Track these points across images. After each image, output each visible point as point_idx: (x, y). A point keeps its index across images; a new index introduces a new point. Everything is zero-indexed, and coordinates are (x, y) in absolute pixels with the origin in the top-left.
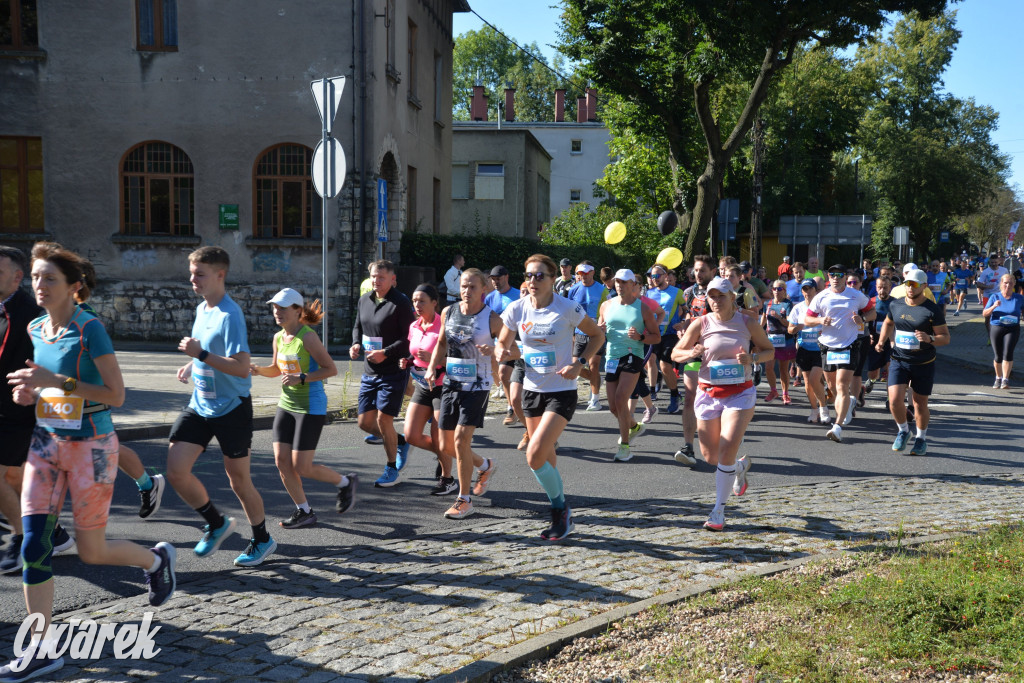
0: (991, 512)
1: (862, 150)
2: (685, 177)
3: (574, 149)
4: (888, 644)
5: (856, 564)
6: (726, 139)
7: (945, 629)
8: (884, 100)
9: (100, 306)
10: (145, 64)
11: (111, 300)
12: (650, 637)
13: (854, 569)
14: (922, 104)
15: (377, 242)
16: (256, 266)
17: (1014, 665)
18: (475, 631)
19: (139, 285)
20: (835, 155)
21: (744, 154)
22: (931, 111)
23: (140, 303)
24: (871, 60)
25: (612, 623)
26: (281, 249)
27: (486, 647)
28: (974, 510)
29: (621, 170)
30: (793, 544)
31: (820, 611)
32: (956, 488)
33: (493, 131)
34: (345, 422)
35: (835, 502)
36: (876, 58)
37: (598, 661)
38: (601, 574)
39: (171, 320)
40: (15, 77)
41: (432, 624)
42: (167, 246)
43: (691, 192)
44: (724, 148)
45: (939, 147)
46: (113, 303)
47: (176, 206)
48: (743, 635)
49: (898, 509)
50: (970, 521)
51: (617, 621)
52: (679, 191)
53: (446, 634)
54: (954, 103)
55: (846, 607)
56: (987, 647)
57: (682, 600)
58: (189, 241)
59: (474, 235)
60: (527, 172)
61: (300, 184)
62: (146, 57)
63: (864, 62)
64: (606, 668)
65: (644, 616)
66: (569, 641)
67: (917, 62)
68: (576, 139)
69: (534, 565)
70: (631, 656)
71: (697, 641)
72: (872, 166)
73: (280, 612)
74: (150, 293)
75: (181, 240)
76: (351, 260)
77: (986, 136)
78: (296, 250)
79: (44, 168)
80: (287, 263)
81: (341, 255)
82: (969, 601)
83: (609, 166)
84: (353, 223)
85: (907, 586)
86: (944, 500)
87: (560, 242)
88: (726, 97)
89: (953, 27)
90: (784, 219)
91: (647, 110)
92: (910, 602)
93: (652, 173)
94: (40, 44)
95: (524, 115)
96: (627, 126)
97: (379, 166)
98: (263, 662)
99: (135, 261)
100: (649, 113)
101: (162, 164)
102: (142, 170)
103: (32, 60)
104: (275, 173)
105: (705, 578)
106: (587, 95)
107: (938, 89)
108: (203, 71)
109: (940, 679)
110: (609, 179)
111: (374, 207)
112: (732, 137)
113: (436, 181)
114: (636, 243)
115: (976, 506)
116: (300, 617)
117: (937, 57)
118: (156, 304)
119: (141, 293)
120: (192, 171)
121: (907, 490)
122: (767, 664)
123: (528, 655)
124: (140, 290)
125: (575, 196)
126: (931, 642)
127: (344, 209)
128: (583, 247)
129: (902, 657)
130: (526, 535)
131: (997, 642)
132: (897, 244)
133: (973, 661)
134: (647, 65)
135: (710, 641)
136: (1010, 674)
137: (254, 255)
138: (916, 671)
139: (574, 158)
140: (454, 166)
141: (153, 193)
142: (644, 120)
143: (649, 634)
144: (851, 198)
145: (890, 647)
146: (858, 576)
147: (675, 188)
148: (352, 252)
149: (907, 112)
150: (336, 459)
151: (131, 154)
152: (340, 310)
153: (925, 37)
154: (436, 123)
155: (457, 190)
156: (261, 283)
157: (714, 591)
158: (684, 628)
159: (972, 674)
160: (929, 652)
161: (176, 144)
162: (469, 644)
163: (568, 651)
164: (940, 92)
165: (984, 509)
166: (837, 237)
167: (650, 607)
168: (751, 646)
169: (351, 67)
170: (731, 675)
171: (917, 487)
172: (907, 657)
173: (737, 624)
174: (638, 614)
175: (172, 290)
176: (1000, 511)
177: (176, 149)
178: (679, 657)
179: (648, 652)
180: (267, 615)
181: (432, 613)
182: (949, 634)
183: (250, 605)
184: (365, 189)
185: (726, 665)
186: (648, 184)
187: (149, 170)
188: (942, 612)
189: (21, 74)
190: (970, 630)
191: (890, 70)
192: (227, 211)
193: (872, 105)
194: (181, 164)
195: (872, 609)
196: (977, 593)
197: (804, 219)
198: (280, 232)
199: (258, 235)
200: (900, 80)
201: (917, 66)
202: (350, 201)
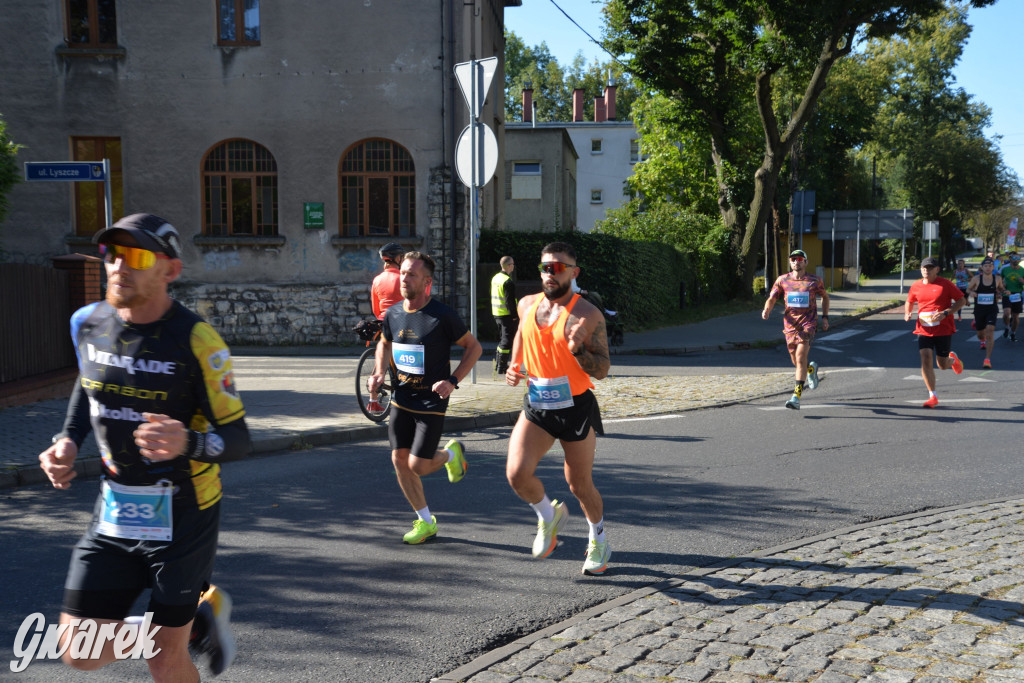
1: (877, 146)
2: (730, 172)
3: (594, 149)
6: (783, 131)
8: (894, 95)
10: (227, 59)
11: (193, 304)
14: (935, 99)
16: (343, 266)
19: (222, 288)
20: (847, 151)
23: (223, 306)
26: (368, 248)
29: (651, 169)
36: (886, 53)
39: (255, 324)
40: (94, 76)
42: (250, 246)
43: (737, 187)
44: (783, 138)
46: (195, 307)
47: (259, 206)
52: (723, 186)
54: (964, 97)
58: (274, 241)
60: (563, 170)
61: (384, 182)
62: (227, 52)
63: (883, 57)
67: (928, 56)
68: (596, 139)
74: (234, 296)
75: (265, 241)
76: (442, 258)
77: (980, 133)
79: (124, 169)
80: (374, 262)
83: (638, 164)
84: (444, 219)
89: (964, 21)
90: (824, 214)
91: (691, 105)
94: (119, 42)
99: (217, 263)
101: (244, 163)
102: (224, 169)
103: (111, 58)
104: (361, 170)
106: (606, 95)
107: (950, 83)
108: (286, 65)
110: (640, 177)
111: (463, 203)
112: (790, 129)
117: (950, 51)
118: (240, 309)
119: (224, 296)
120: (275, 169)
124: (223, 293)
127: (435, 205)
132: (926, 238)
137: (341, 254)
139: (596, 158)
148: (443, 249)
149: (919, 108)
151: (212, 153)
153: (937, 32)
156: (348, 284)
161: (259, 142)
164: (951, 87)
166: (878, 231)
169: (440, 58)
175: (257, 292)
177: (259, 147)
184: (456, 185)
187: (231, 169)
189: (100, 72)
191: (900, 66)
192: (312, 210)
193: (884, 101)
194: (264, 163)
197: (843, 214)
198: (367, 230)
199: (344, 234)
200: (911, 75)
201: (928, 61)
202: (440, 197)
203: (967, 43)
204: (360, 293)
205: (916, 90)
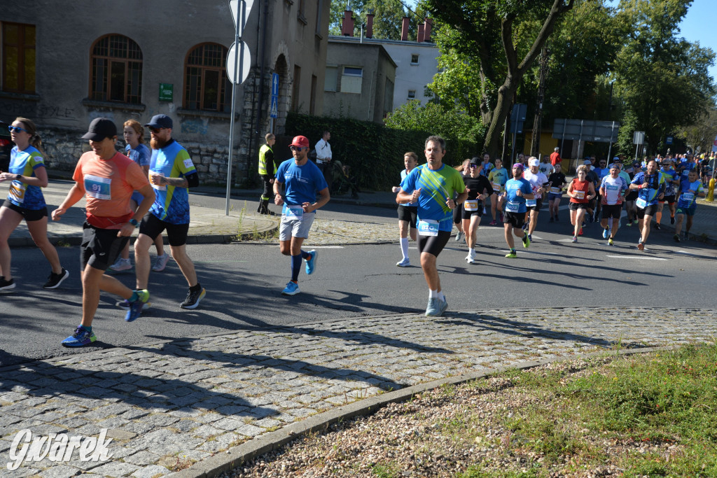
0: (683, 335)
1: (617, 75)
2: (490, 86)
3: (413, 61)
4: (604, 421)
5: (587, 365)
6: (521, 61)
7: (644, 413)
8: (636, 40)
9: (72, 150)
11: (80, 146)
12: (440, 405)
13: (585, 368)
14: (664, 45)
15: (269, 118)
16: (184, 129)
17: (689, 440)
18: (320, 393)
20: (597, 77)
21: (533, 72)
22: (669, 50)
24: (629, 10)
25: (414, 394)
26: (201, 118)
27: (327, 405)
28: (672, 333)
29: (445, 78)
30: (544, 349)
31: (559, 395)
32: (661, 317)
33: (357, 44)
34: (239, 243)
35: (576, 321)
36: (633, 9)
37: (403, 420)
38: (410, 360)
41: (291, 387)
42: (121, 110)
43: (493, 97)
44: (519, 67)
45: (671, 76)
47: (129, 82)
48: (504, 408)
49: (619, 329)
50: (668, 340)
51: (419, 393)
52: (485, 96)
53: (300, 394)
54: (686, 45)
55: (577, 393)
56: (671, 427)
57: (465, 382)
58: (137, 108)
59: (338, 117)
60: (379, 75)
61: (217, 72)
63: (623, 11)
64: (408, 425)
65: (437, 391)
66: (384, 405)
67: (662, 13)
68: (415, 54)
69: (364, 351)
70: (426, 418)
71: (472, 410)
72: (625, 87)
73: (186, 371)
75: (131, 107)
76: (251, 130)
77: (706, 70)
78: (212, 120)
79: (37, 48)
80: (205, 128)
81: (243, 125)
82: (662, 395)
83: (437, 75)
84: (254, 103)
85: (621, 382)
86: (652, 325)
87: (398, 126)
88: (524, 30)
90: (558, 121)
91: (467, 36)
92: (621, 393)
93: (467, 81)
95: (379, 34)
96: (452, 47)
97: (274, 64)
98: (173, 404)
100: (468, 39)
101: (121, 51)
102: (106, 55)
104: (200, 64)
105: (481, 368)
106: (425, 23)
107: (675, 34)
109: (637, 446)
110: (436, 84)
111: (268, 93)
112: (525, 59)
113: (314, 77)
114: (451, 131)
115: (673, 330)
116: (199, 376)
117: (677, 11)
120: (141, 58)
121: (627, 316)
122: (520, 429)
123: (355, 412)
125: (411, 95)
126: (633, 421)
127: (248, 93)
128: (414, 131)
129: (613, 430)
130: (359, 330)
131: (679, 424)
132: (635, 143)
133: (661, 436)
134: (469, 4)
135: (482, 411)
136: (686, 446)
137: (183, 121)
138: (621, 440)
139: (413, 67)
140: (327, 67)
141: (112, 72)
142: (464, 43)
143: (439, 404)
144: (607, 109)
145: (605, 423)
146: (587, 373)
147: (482, 94)
148: (252, 123)
149: (652, 50)
150: (231, 268)
151: (99, 42)
152: (241, 164)
154: (316, 35)
155: (329, 85)
156: (186, 141)
157: (487, 377)
158: (464, 401)
159: (660, 444)
160: (631, 428)
161: (131, 38)
162: (315, 402)
163: (383, 411)
164: (676, 36)
165: (678, 332)
166: (594, 136)
167: (442, 385)
168: (509, 416)
170: (494, 435)
171: (633, 314)
172: (616, 430)
173: (501, 400)
174: (433, 389)
176: (690, 335)
177: (131, 42)
178: (459, 420)
179: (438, 415)
180: (177, 373)
181: (291, 379)
182: (646, 417)
183: (166, 365)
184: (263, 80)
185: (491, 428)
186: (463, 90)
187: (111, 55)
188: (643, 401)
190: (661, 414)
191: (642, 18)
192: (165, 88)
193: (627, 43)
194: (134, 53)
195: (595, 396)
196: (668, 390)
197: (572, 121)
198: (202, 106)
199: (186, 107)
200: (649, 26)
201: (662, 17)
202: (252, 87)
203: (691, 6)
204: (193, 148)
205: (651, 37)
